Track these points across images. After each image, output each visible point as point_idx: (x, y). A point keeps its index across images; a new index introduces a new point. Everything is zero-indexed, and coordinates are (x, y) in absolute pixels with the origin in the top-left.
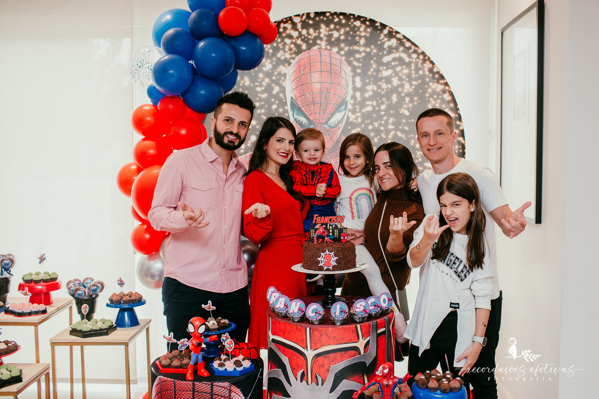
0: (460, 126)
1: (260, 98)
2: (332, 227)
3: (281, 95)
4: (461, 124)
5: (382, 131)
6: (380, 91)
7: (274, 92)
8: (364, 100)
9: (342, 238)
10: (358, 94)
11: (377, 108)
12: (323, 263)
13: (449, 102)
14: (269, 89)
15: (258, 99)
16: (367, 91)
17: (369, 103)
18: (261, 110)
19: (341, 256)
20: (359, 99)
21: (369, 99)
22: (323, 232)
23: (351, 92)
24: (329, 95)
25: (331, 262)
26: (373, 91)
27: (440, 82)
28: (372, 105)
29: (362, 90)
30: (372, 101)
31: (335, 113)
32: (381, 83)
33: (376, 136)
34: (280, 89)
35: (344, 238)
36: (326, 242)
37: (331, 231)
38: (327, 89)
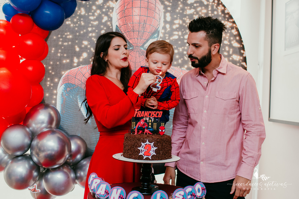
0: (243, 54)
1: (92, 24)
2: (152, 121)
3: (109, 23)
4: (244, 52)
5: (185, 55)
6: (184, 24)
7: (104, 21)
8: (172, 30)
9: (160, 131)
10: (168, 26)
11: (182, 37)
12: (143, 153)
13: (235, 36)
14: (99, 18)
15: (90, 25)
16: (175, 24)
17: (176, 33)
18: (92, 34)
19: (160, 147)
20: (169, 29)
21: (176, 30)
22: (144, 125)
23: (162, 24)
24: (145, 26)
25: (151, 152)
26: (179, 24)
27: (230, 20)
28: (178, 35)
29: (171, 23)
30: (178, 31)
31: (150, 39)
32: (185, 19)
33: (180, 58)
34: (108, 19)
35: (162, 131)
36: (146, 134)
37: (150, 124)
38: (145, 20)
